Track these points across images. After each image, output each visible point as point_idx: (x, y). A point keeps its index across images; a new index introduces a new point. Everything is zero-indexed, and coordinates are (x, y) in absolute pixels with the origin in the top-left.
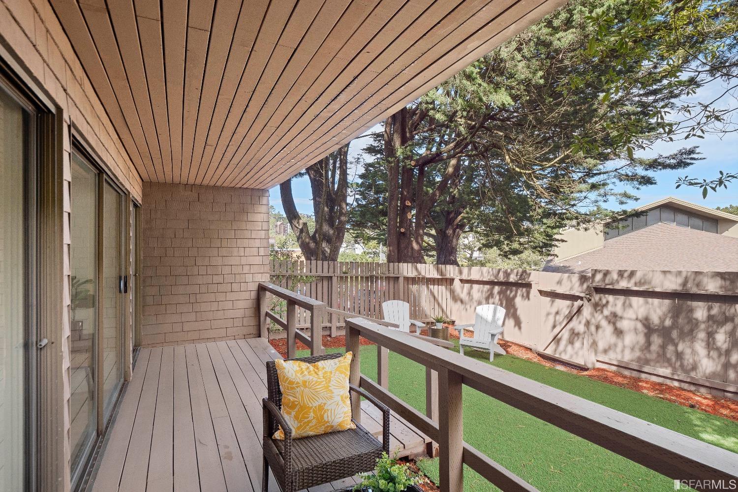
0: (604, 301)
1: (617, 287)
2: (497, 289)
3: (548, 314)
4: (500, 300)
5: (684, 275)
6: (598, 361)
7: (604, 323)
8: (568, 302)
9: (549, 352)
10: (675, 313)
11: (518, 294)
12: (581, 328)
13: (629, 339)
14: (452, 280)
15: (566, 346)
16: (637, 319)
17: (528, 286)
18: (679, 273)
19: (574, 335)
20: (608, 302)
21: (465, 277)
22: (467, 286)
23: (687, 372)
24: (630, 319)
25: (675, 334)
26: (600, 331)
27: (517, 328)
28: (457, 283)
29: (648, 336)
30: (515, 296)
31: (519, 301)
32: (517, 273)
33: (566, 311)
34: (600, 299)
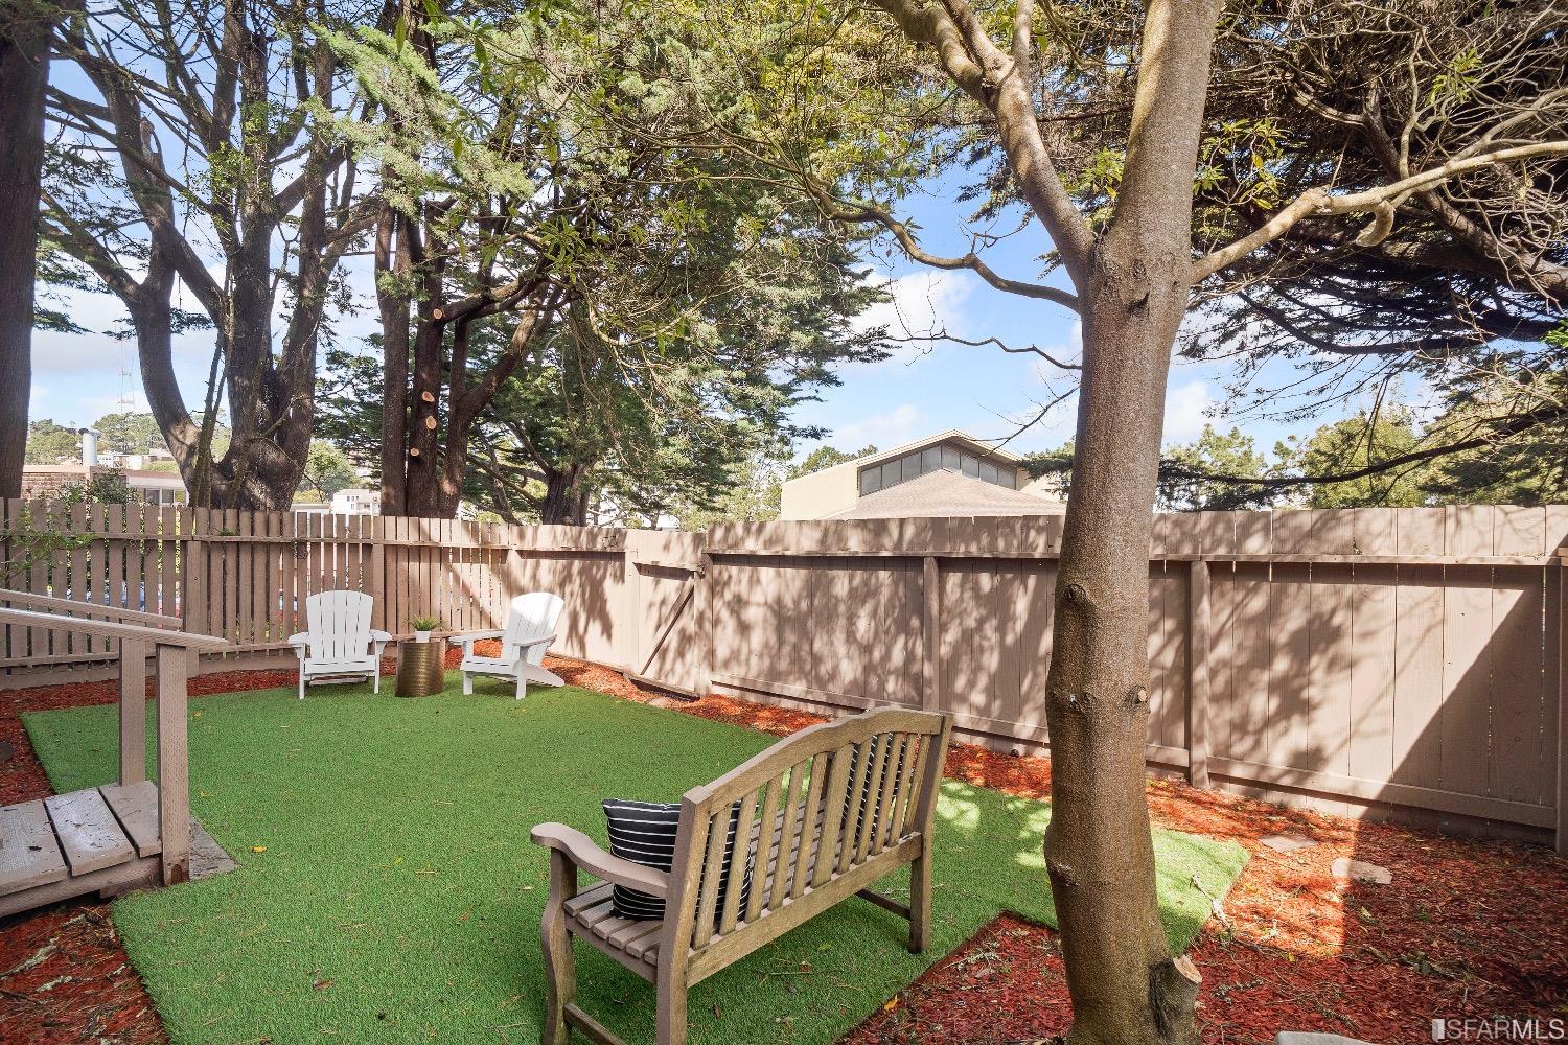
0: (726, 577)
1: (742, 551)
2: (577, 565)
3: (651, 605)
4: (582, 586)
5: (823, 524)
6: (713, 683)
7: (725, 614)
8: (677, 583)
9: (650, 675)
10: (811, 590)
11: (608, 574)
12: (692, 628)
13: (757, 638)
14: (505, 551)
15: (674, 661)
16: (766, 603)
17: (620, 556)
18: (818, 523)
19: (686, 639)
20: (730, 577)
21: (527, 546)
22: (531, 562)
23: (822, 684)
24: (758, 605)
25: (811, 623)
26: (720, 629)
27: (605, 637)
28: (513, 557)
29: (779, 631)
30: (604, 577)
31: (609, 586)
32: (608, 533)
33: (673, 598)
34: (720, 573)
